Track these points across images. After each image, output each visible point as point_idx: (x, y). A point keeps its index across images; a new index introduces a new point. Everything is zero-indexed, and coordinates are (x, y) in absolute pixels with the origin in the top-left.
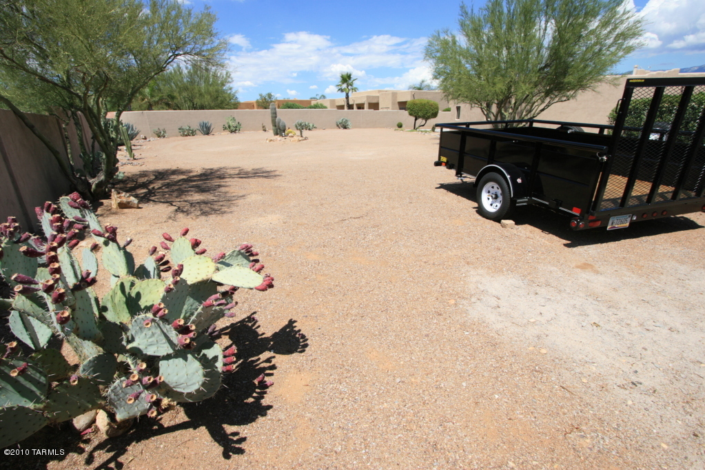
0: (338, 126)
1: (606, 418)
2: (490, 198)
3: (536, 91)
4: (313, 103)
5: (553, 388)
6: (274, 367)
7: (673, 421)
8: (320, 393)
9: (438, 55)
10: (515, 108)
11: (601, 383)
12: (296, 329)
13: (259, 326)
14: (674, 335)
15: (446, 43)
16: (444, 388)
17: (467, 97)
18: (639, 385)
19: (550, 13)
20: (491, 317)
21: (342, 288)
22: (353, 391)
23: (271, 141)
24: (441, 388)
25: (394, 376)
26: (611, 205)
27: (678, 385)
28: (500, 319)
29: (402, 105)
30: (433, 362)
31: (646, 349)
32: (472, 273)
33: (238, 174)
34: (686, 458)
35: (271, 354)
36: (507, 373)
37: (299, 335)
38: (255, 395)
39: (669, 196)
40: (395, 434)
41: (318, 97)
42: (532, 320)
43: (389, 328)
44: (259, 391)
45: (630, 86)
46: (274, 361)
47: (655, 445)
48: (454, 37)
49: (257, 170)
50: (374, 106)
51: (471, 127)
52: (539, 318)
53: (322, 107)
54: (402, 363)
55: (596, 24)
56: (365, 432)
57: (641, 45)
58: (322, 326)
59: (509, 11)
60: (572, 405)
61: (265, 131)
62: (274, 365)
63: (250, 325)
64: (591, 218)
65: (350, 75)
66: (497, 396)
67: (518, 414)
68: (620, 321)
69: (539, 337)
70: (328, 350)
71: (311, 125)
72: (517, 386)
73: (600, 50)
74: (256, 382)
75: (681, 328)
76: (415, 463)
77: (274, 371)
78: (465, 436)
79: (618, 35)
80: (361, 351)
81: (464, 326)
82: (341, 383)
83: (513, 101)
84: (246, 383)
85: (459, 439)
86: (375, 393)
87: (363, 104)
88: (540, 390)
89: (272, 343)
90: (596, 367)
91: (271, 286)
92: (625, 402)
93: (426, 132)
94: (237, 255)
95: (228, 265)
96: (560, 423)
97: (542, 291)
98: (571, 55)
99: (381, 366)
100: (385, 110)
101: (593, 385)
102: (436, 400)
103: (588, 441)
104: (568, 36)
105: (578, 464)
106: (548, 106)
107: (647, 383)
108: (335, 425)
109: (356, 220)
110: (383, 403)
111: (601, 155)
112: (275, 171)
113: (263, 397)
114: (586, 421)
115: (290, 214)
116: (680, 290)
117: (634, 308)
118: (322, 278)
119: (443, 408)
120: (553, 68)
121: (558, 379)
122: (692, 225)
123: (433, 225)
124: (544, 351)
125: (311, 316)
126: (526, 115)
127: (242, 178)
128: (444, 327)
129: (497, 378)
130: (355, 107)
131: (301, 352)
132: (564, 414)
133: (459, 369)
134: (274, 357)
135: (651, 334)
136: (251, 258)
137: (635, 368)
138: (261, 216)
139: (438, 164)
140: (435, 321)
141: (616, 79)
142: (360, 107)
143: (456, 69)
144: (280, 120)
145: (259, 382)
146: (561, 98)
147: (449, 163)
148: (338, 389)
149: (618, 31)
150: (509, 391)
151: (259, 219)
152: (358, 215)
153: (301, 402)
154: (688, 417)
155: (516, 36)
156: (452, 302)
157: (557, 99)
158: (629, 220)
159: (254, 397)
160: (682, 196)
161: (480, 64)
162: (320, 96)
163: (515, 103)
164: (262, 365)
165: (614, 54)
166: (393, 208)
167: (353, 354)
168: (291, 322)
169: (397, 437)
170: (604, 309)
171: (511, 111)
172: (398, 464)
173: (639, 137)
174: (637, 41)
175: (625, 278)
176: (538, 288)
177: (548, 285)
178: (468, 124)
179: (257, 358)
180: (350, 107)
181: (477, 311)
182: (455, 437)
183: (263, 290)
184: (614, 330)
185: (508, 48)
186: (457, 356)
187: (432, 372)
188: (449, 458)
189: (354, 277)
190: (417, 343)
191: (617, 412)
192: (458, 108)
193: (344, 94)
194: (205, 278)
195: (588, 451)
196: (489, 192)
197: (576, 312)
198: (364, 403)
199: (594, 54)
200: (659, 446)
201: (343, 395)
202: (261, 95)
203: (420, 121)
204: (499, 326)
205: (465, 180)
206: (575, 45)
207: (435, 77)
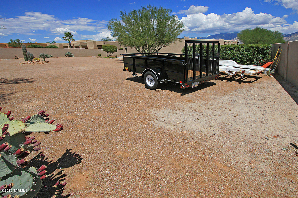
0: (66, 56)
1: (210, 147)
2: (150, 81)
3: (155, 43)
4: (48, 45)
5: (192, 143)
6: (64, 175)
7: (227, 142)
8: (97, 178)
9: (114, 28)
10: (149, 48)
11: (205, 137)
12: (72, 153)
13: (47, 158)
14: (220, 117)
15: (117, 24)
16: (154, 156)
17: (129, 44)
18: (216, 135)
19: (154, 18)
20: (163, 125)
21: (93, 128)
22: (114, 171)
23: (23, 64)
24: (153, 156)
25: (131, 159)
26: (191, 80)
27: (225, 131)
28: (167, 125)
29: (100, 47)
30: (146, 148)
31: (214, 123)
32: (151, 110)
33: (4, 82)
34: (233, 151)
35: (61, 169)
36: (175, 143)
37: (75, 155)
38: (56, 193)
39: (206, 75)
40: (139, 182)
41: (51, 42)
42: (178, 123)
43: (122, 140)
44: (58, 190)
45: (186, 42)
46: (63, 173)
47: (225, 151)
48: (120, 22)
49: (17, 79)
50: (86, 47)
51: (135, 55)
52: (180, 121)
53: (55, 47)
54: (133, 152)
55: (170, 23)
56: (125, 186)
57: (184, 30)
58: (87, 148)
59: (140, 15)
60: (199, 147)
61: (17, 59)
62: (64, 174)
63: (40, 159)
64: (186, 84)
65: (70, 33)
66: (175, 152)
67: (184, 156)
68: (204, 116)
69: (182, 128)
70: (94, 158)
71: (49, 56)
72: (180, 146)
73: (173, 31)
74: (55, 186)
75: (221, 114)
76: (152, 189)
77: (65, 177)
78: (168, 171)
79: (177, 26)
80: (112, 153)
81: (154, 131)
82: (106, 170)
83: (148, 46)
84: (48, 190)
85: (166, 173)
86: (125, 168)
87: (79, 46)
88: (188, 145)
89: (59, 164)
90: (202, 132)
91: (62, 128)
92: (214, 141)
93: (113, 58)
94: (37, 117)
95: (32, 123)
96: (198, 154)
97: (178, 112)
98: (165, 31)
99: (124, 157)
100: (91, 49)
101: (203, 139)
102: (152, 162)
103: (208, 156)
104: (162, 25)
105: (207, 165)
106: (161, 48)
107: (218, 133)
108: (109, 189)
109: (90, 97)
110: (130, 171)
111: (184, 63)
112: (31, 79)
113: (62, 192)
114: (205, 150)
115: (49, 99)
116: (217, 103)
117: (207, 111)
118: (79, 126)
119: (156, 163)
120: (159, 35)
121: (192, 140)
122: (214, 84)
123: (129, 95)
124: (185, 132)
125: (79, 145)
126: (154, 51)
127: (7, 84)
128: (147, 133)
129: (172, 146)
130: (74, 47)
131: (79, 163)
132: (198, 151)
133: (157, 147)
134: (63, 170)
135: (214, 118)
136: (45, 118)
137: (213, 130)
138: (29, 102)
139: (124, 70)
140: (142, 132)
141: (180, 40)
142: (77, 47)
143: (123, 34)
144: (29, 53)
145: (58, 186)
146: (164, 45)
147: (129, 69)
148: (106, 173)
149: (177, 25)
150: (178, 149)
151: (28, 104)
152: (90, 95)
153: (87, 186)
154: (230, 139)
155: (144, 24)
156: (147, 123)
157: (163, 46)
158: (197, 83)
159: (56, 195)
160: (209, 75)
161: (133, 32)
162: (52, 42)
163: (149, 47)
164: (56, 177)
165: (177, 32)
166: (107, 90)
167: (108, 155)
168: (68, 151)
169: (141, 182)
170: (199, 114)
171: (148, 50)
172: (145, 193)
173: (193, 58)
174: (183, 29)
175: (202, 103)
176: (176, 111)
177: (179, 109)
178: (134, 54)
179: (51, 174)
180: (72, 47)
181: (157, 124)
182: (164, 173)
183: (59, 131)
184: (204, 120)
185: (142, 28)
186: (155, 143)
187: (147, 152)
188: (165, 182)
189: (97, 122)
190: (137, 142)
191: (213, 145)
192: (126, 48)
193: (68, 41)
194: (20, 131)
195: (209, 160)
196: (149, 79)
197: (191, 116)
198: (121, 174)
199: (172, 32)
200: (226, 151)
201: (109, 175)
202: (12, 40)
203: (109, 54)
204: (167, 127)
205: (137, 76)
206: (165, 28)
207: (114, 37)
